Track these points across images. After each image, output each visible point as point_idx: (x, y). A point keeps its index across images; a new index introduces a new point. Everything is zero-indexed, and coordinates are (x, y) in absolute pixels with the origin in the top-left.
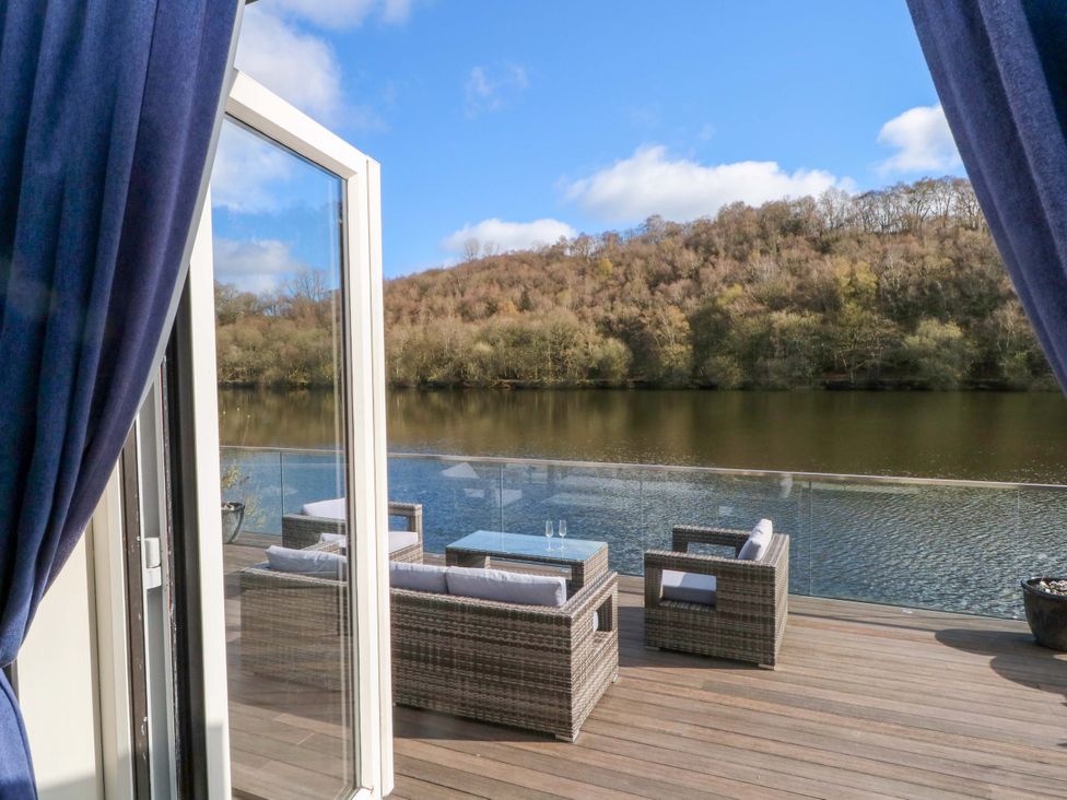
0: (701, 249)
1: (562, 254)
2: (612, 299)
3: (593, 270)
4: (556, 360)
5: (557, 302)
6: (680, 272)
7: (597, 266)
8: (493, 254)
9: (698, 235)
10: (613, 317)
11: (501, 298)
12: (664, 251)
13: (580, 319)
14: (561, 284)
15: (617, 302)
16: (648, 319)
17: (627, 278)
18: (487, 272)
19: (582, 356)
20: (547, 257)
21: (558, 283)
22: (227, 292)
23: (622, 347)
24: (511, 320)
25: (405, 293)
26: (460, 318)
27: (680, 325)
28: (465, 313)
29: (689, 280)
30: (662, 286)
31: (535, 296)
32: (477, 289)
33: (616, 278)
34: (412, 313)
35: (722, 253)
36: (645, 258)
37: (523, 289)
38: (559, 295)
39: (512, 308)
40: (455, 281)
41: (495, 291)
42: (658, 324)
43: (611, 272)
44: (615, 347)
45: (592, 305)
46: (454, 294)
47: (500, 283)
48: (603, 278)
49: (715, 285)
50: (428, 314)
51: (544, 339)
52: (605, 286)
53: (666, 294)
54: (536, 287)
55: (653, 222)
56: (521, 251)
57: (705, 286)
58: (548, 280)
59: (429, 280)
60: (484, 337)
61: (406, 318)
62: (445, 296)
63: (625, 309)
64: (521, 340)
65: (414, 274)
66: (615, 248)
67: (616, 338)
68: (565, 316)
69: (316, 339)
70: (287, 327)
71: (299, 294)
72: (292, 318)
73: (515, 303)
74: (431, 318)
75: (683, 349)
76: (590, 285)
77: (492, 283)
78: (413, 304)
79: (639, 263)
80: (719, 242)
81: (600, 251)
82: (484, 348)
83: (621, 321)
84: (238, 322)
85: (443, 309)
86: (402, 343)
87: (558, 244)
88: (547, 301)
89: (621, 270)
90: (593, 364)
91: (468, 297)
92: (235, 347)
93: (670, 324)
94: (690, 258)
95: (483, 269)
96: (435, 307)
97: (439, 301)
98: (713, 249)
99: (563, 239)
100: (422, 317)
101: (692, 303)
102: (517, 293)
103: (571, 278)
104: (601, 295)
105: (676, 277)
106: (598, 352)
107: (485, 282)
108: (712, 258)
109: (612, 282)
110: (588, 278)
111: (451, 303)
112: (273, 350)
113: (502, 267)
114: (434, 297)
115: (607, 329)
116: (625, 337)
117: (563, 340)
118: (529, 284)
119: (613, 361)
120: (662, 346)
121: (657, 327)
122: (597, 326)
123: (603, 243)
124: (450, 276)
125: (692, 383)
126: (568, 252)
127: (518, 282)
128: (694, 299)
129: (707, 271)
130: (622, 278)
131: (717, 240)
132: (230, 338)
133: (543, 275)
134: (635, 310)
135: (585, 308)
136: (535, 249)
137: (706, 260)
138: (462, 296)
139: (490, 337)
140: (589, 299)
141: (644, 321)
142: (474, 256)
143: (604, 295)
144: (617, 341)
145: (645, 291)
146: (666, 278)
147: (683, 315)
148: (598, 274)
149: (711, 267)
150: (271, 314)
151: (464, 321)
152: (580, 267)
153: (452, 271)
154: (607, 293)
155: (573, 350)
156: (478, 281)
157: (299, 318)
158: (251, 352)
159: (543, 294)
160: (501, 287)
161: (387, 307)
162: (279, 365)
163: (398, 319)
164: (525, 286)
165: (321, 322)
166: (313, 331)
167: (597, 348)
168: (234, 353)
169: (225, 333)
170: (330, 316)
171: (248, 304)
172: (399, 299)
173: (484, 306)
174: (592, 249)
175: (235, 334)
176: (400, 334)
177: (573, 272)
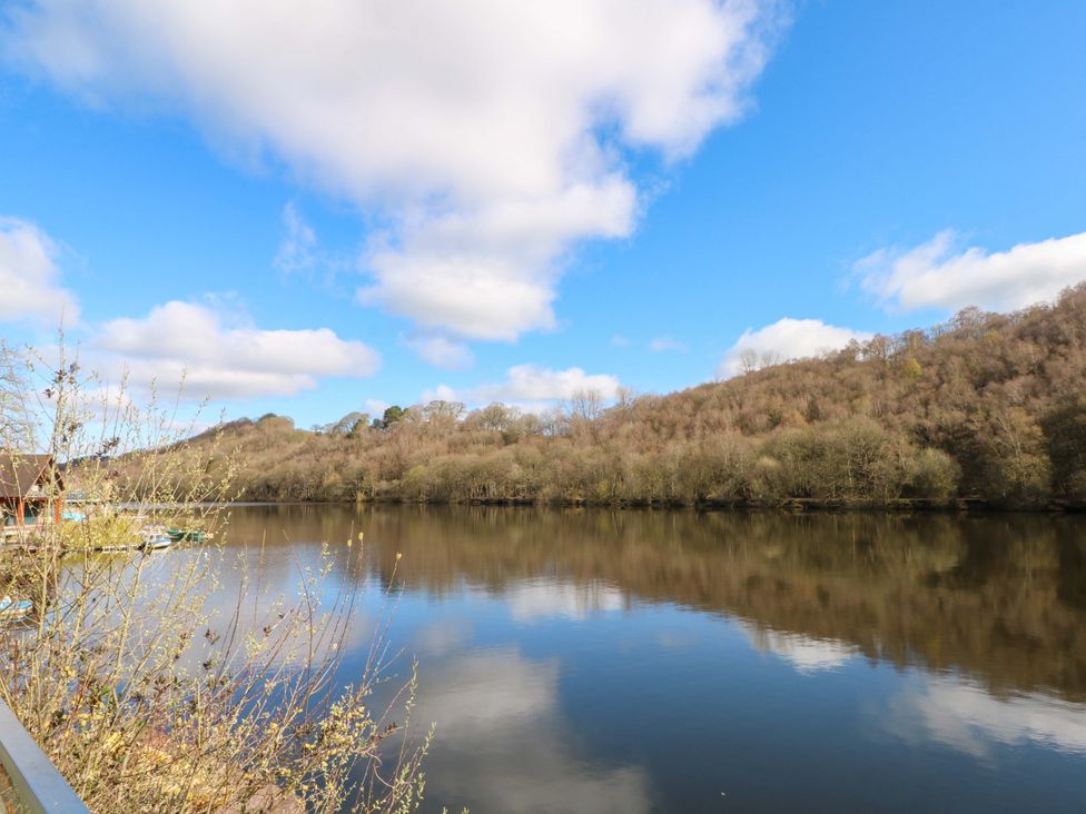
0: (1042, 340)
1: (854, 358)
2: (926, 403)
3: (895, 373)
4: (859, 475)
5: (853, 410)
6: (1016, 368)
7: (899, 368)
8: (772, 364)
9: (1032, 324)
10: (928, 423)
11: (785, 408)
12: (988, 345)
13: (885, 428)
14: (856, 391)
15: (933, 407)
16: (979, 425)
17: (941, 379)
18: (767, 383)
19: (893, 471)
20: (835, 363)
21: (852, 389)
22: (511, 415)
23: (945, 459)
24: (799, 431)
25: (679, 408)
26: (739, 432)
27: (1027, 430)
28: (744, 425)
29: (1031, 376)
30: (992, 385)
31: (825, 405)
32: (758, 399)
33: (927, 379)
34: (687, 428)
35: (1076, 342)
36: (965, 355)
37: (809, 398)
38: (855, 402)
39: (800, 418)
40: (732, 393)
41: (777, 402)
42: (995, 430)
43: (920, 373)
44: (936, 459)
45: (899, 412)
46: (731, 407)
47: (783, 393)
48: (910, 381)
49: (1072, 380)
50: (704, 428)
51: (841, 452)
52: (914, 390)
53: (1000, 394)
54: (825, 395)
55: (966, 315)
56: (804, 359)
57: (1056, 382)
58: (839, 387)
59: (705, 393)
60: (768, 451)
61: (680, 433)
62: (722, 409)
63: (945, 415)
64: (813, 453)
65: (688, 389)
66: (920, 348)
67: (937, 448)
68: (864, 424)
69: (591, 456)
70: (564, 445)
71: (575, 413)
72: (569, 436)
73: (802, 413)
74: (707, 432)
75: (1036, 460)
76: (893, 390)
77: (773, 393)
78: (688, 419)
79: (956, 361)
80: (1068, 329)
81: (902, 353)
82: (769, 462)
83: (940, 428)
84: (520, 442)
85: (719, 423)
86: (678, 460)
87: (848, 348)
88: (842, 410)
89: (932, 371)
90: (908, 480)
91: (746, 409)
92: (517, 465)
93: (1013, 429)
94: (1028, 350)
95: (762, 380)
96: (711, 421)
97: (716, 414)
98: (1061, 338)
99: (854, 342)
100: (698, 432)
101: (1042, 404)
102: (803, 403)
103: (868, 383)
104: (910, 399)
105: (1013, 374)
106: (913, 466)
107: (765, 392)
108: (1062, 349)
109: (923, 385)
110: (889, 383)
111: (728, 417)
112: (550, 467)
113: (783, 377)
114: (710, 411)
115: (923, 438)
116: (948, 447)
117: (866, 452)
118: (816, 392)
119: (935, 476)
120: (1004, 457)
121: (995, 434)
122: (909, 435)
123: (904, 344)
124: (726, 389)
125: (1053, 503)
126: (860, 357)
127: (804, 391)
128: (1043, 398)
129: (1056, 364)
130: (937, 380)
131: (1064, 327)
132: (512, 457)
133: (832, 382)
134: (959, 416)
135: (890, 415)
136: (821, 356)
137: (1052, 351)
138: (740, 407)
139: (776, 451)
140: (895, 405)
141: (972, 427)
142: (752, 369)
143: (914, 399)
144: (938, 452)
145: (970, 394)
146: (996, 376)
147: (1032, 418)
148: (901, 377)
149: (1062, 360)
150: (550, 434)
151: (744, 434)
152: (877, 371)
153: (728, 384)
154: (917, 397)
155: (879, 463)
156: (757, 393)
157: (575, 436)
158: (531, 470)
159: (835, 402)
160: (784, 398)
161: (661, 423)
162: (555, 480)
163: (672, 435)
164: (812, 395)
165: (596, 441)
166: (589, 448)
167: (911, 461)
168: (516, 471)
169: (507, 452)
170: (604, 433)
171: (529, 425)
172: (673, 415)
173: (765, 418)
174: (892, 351)
175: (517, 453)
176: (676, 449)
177: (870, 377)
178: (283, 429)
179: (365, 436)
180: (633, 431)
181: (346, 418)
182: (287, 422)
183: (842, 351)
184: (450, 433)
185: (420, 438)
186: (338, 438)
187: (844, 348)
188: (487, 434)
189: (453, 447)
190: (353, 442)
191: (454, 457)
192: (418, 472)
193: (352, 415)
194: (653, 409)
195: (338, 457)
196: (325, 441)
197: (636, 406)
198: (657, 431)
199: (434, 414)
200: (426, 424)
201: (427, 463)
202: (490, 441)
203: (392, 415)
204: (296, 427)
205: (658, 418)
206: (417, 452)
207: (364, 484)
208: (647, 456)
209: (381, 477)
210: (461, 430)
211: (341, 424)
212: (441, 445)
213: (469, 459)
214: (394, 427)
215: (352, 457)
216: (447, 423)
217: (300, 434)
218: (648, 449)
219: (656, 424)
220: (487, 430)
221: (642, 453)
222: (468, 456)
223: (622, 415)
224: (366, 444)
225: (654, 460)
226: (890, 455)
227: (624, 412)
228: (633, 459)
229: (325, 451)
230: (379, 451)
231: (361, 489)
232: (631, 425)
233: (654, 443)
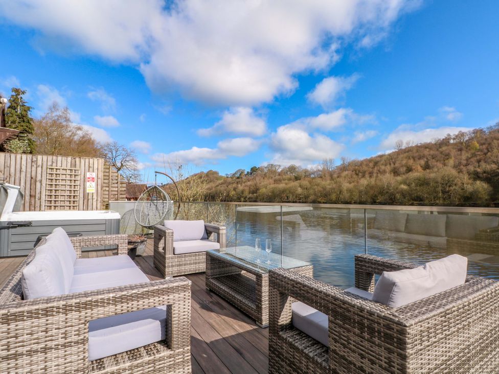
1: (449, 142)
2: (479, 161)
3: (467, 148)
4: (444, 192)
5: (445, 165)
7: (469, 146)
8: (410, 145)
10: (479, 170)
11: (414, 164)
13: (459, 172)
14: (447, 156)
15: (482, 163)
17: (488, 150)
18: (407, 154)
19: (460, 190)
20: (439, 144)
21: (446, 156)
22: (298, 169)
23: (485, 185)
24: (419, 174)
25: (367, 165)
26: (392, 174)
28: (395, 172)
31: (432, 162)
32: (403, 161)
33: (481, 151)
34: (370, 173)
37: (426, 160)
38: (446, 161)
39: (419, 168)
40: (391, 159)
41: (411, 162)
43: (478, 148)
44: (481, 185)
45: (467, 165)
46: (390, 164)
47: (414, 158)
48: (473, 151)
50: (378, 173)
51: (437, 182)
52: (474, 155)
54: (433, 158)
56: (425, 143)
58: (440, 155)
59: (379, 159)
60: (404, 183)
61: (367, 176)
62: (386, 165)
63: (488, 166)
64: (424, 183)
65: (372, 157)
66: (481, 137)
67: (482, 181)
68: (449, 171)
69: (329, 185)
70: (319, 181)
71: (324, 168)
72: (321, 177)
73: (421, 167)
74: (379, 175)
76: (465, 155)
77: (409, 158)
78: (371, 170)
79: (496, 142)
81: (471, 139)
82: (404, 187)
83: (485, 172)
84: (302, 179)
85: (384, 171)
86: (365, 186)
87: (446, 138)
88: (440, 165)
89: (484, 147)
90: (467, 194)
91: (397, 165)
92: (300, 188)
95: (405, 153)
96: (381, 170)
97: (383, 167)
99: (449, 135)
100: (375, 175)
102: (423, 162)
103: (453, 153)
104: (472, 160)
106: (469, 188)
107: (406, 158)
109: (479, 153)
110: (463, 152)
111: (388, 168)
112: (313, 189)
113: (415, 151)
114: (380, 166)
115: (476, 176)
116: (488, 180)
117: (448, 182)
118: (429, 157)
119: (479, 192)
122: (469, 175)
123: (473, 135)
124: (389, 157)
126: (452, 141)
127: (423, 157)
130: (486, 151)
132: (298, 185)
133: (437, 153)
134: (494, 166)
135: (462, 167)
136: (433, 142)
138: (394, 165)
139: (407, 182)
140: (465, 162)
142: (401, 148)
144: (482, 182)
148: (470, 150)
150: (314, 176)
151: (394, 176)
152: (459, 148)
153: (389, 155)
154: (475, 159)
155: (454, 187)
156: (402, 158)
157: (323, 177)
158: (305, 190)
159: (437, 161)
160: (414, 160)
161: (359, 171)
162: (315, 194)
163: (363, 176)
164: (427, 159)
165: (332, 178)
166: (328, 182)
167: (469, 186)
168: (300, 190)
169: (296, 183)
170: (335, 176)
171: (305, 173)
172: (365, 168)
173: (405, 169)
174: (467, 138)
175: (300, 184)
176: (364, 182)
177: (455, 150)
178: (215, 175)
179: (244, 178)
180: (347, 175)
181: (237, 171)
182: (216, 173)
183: (443, 139)
184: (275, 176)
185: (264, 178)
186: (234, 178)
187: (444, 138)
188: (289, 176)
189: (276, 181)
190: (240, 180)
191: (276, 185)
192: (263, 190)
193: (239, 170)
194: (356, 166)
195: (234, 185)
196: (230, 180)
197: (349, 164)
198: (357, 174)
199: (269, 169)
200: (266, 173)
201: (266, 187)
202: (290, 179)
203: (254, 170)
204: (220, 175)
205: (357, 169)
206: (262, 184)
207: (244, 195)
208: (352, 184)
209: (249, 193)
210: (279, 175)
211: (235, 173)
212: (271, 181)
213: (282, 186)
214: (254, 174)
215: (239, 185)
216: (274, 172)
217: (221, 177)
218: (353, 182)
219: (357, 172)
220: (289, 175)
221: (350, 183)
222: (281, 185)
223: (343, 168)
224: (244, 181)
225: (355, 186)
226: (459, 183)
227: (344, 167)
228: (346, 185)
229: (230, 183)
230: (249, 183)
231: (243, 197)
232: (347, 172)
233: (356, 179)
